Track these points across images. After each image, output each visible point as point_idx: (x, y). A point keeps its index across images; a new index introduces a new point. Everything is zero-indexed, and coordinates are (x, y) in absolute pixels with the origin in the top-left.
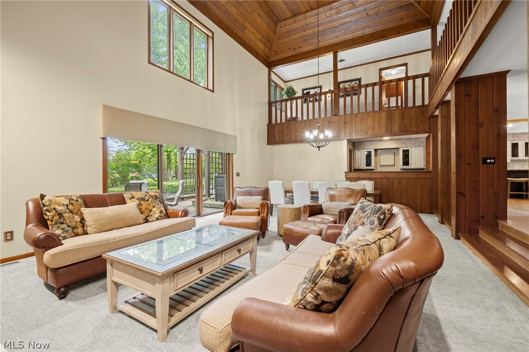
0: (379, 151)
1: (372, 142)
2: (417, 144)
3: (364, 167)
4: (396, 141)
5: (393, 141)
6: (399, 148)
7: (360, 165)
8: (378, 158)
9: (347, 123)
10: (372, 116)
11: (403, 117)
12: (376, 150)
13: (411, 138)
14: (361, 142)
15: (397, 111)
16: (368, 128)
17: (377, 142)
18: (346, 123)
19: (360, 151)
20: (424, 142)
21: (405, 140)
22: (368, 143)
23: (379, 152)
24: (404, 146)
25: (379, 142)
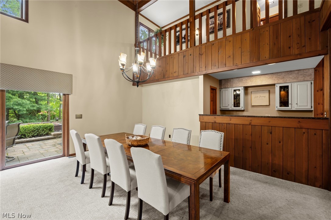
0: (250, 88)
1: (241, 79)
2: (300, 79)
3: (231, 107)
4: (270, 76)
5: (266, 76)
6: (274, 85)
7: (227, 106)
8: (249, 97)
9: (202, 55)
10: (232, 42)
11: (276, 35)
12: (246, 88)
13: (291, 71)
14: (228, 79)
15: (267, 29)
16: (227, 57)
17: (246, 78)
18: (200, 54)
19: (227, 89)
20: (311, 75)
21: (283, 74)
22: (236, 81)
23: (250, 90)
24: (281, 81)
25: (249, 78)
